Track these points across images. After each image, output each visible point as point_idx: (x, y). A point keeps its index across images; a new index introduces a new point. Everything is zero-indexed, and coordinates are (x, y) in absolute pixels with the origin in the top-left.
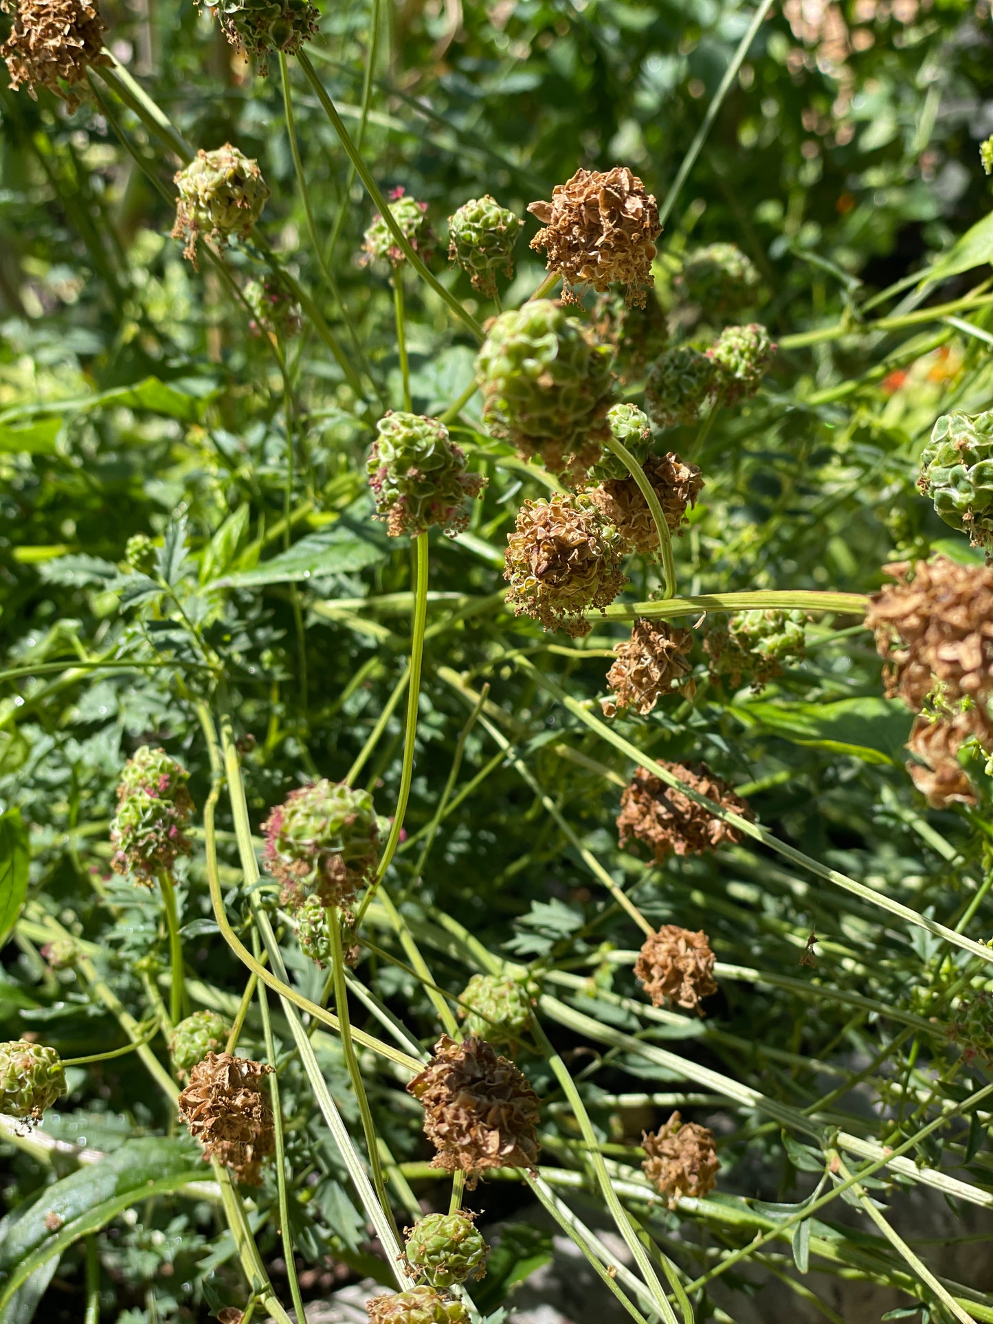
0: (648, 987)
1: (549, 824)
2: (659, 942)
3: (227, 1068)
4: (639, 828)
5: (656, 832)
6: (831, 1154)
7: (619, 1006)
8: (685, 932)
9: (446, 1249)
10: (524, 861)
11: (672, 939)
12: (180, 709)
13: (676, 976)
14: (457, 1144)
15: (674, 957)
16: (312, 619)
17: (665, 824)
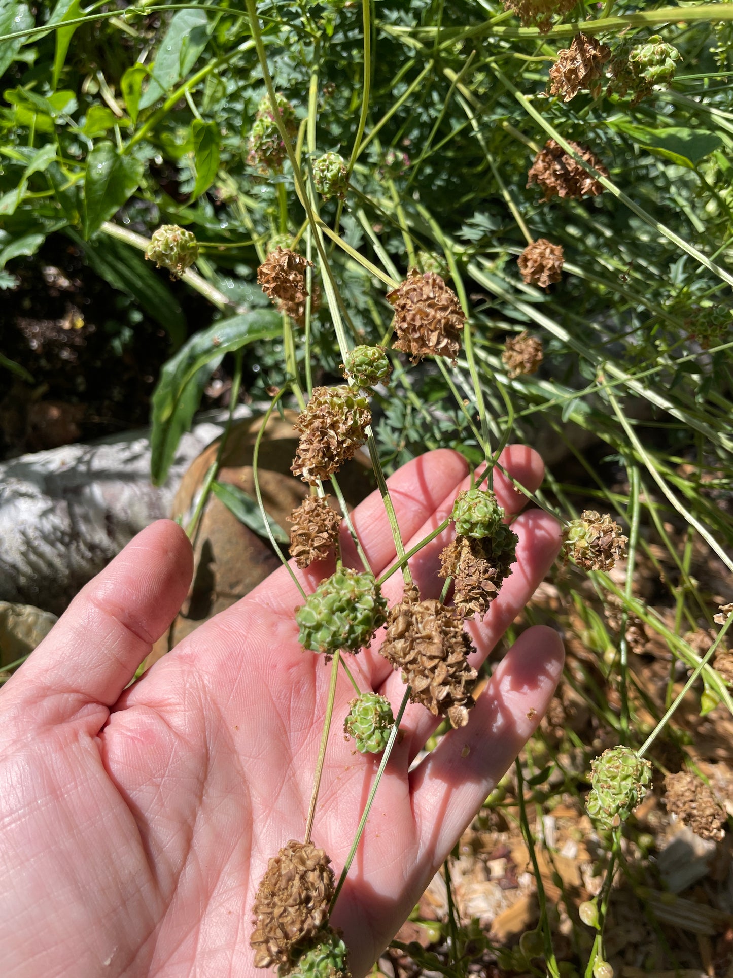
0: (524, 271)
1: (490, 175)
2: (535, 247)
3: (287, 257)
4: (541, 177)
5: (551, 181)
6: (600, 373)
7: (503, 280)
8: (551, 245)
9: (366, 364)
10: (471, 196)
11: (543, 247)
12: (301, 72)
13: (540, 268)
14: (411, 337)
15: (542, 257)
16: (383, 35)
17: (557, 177)
